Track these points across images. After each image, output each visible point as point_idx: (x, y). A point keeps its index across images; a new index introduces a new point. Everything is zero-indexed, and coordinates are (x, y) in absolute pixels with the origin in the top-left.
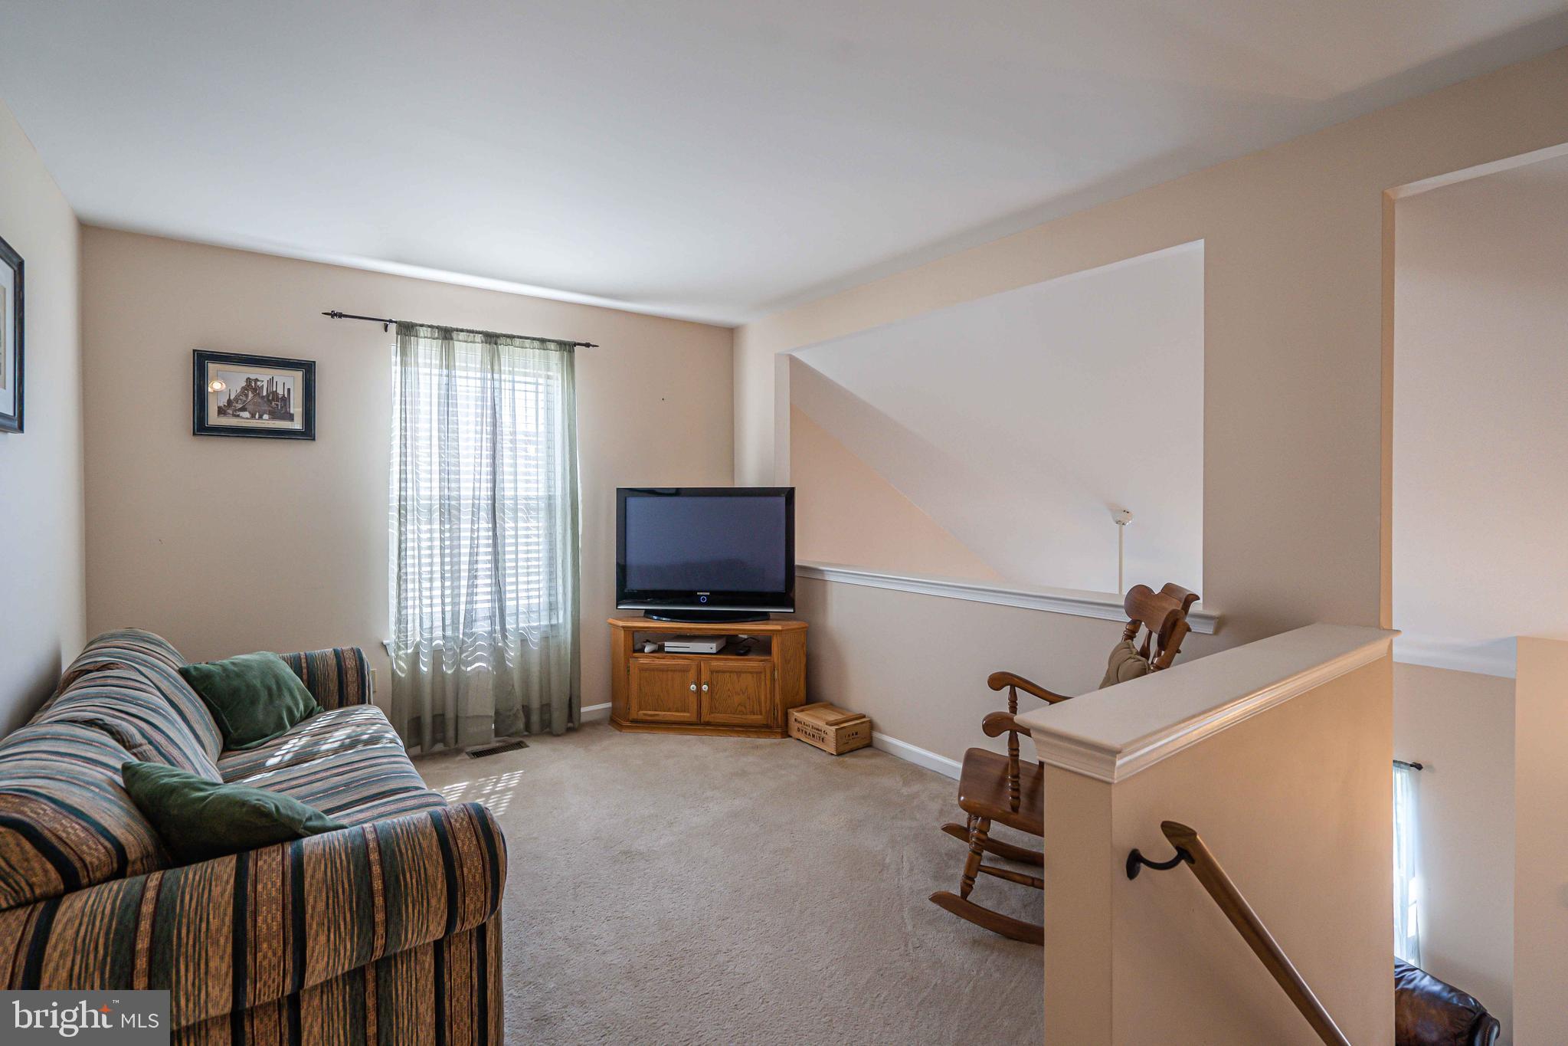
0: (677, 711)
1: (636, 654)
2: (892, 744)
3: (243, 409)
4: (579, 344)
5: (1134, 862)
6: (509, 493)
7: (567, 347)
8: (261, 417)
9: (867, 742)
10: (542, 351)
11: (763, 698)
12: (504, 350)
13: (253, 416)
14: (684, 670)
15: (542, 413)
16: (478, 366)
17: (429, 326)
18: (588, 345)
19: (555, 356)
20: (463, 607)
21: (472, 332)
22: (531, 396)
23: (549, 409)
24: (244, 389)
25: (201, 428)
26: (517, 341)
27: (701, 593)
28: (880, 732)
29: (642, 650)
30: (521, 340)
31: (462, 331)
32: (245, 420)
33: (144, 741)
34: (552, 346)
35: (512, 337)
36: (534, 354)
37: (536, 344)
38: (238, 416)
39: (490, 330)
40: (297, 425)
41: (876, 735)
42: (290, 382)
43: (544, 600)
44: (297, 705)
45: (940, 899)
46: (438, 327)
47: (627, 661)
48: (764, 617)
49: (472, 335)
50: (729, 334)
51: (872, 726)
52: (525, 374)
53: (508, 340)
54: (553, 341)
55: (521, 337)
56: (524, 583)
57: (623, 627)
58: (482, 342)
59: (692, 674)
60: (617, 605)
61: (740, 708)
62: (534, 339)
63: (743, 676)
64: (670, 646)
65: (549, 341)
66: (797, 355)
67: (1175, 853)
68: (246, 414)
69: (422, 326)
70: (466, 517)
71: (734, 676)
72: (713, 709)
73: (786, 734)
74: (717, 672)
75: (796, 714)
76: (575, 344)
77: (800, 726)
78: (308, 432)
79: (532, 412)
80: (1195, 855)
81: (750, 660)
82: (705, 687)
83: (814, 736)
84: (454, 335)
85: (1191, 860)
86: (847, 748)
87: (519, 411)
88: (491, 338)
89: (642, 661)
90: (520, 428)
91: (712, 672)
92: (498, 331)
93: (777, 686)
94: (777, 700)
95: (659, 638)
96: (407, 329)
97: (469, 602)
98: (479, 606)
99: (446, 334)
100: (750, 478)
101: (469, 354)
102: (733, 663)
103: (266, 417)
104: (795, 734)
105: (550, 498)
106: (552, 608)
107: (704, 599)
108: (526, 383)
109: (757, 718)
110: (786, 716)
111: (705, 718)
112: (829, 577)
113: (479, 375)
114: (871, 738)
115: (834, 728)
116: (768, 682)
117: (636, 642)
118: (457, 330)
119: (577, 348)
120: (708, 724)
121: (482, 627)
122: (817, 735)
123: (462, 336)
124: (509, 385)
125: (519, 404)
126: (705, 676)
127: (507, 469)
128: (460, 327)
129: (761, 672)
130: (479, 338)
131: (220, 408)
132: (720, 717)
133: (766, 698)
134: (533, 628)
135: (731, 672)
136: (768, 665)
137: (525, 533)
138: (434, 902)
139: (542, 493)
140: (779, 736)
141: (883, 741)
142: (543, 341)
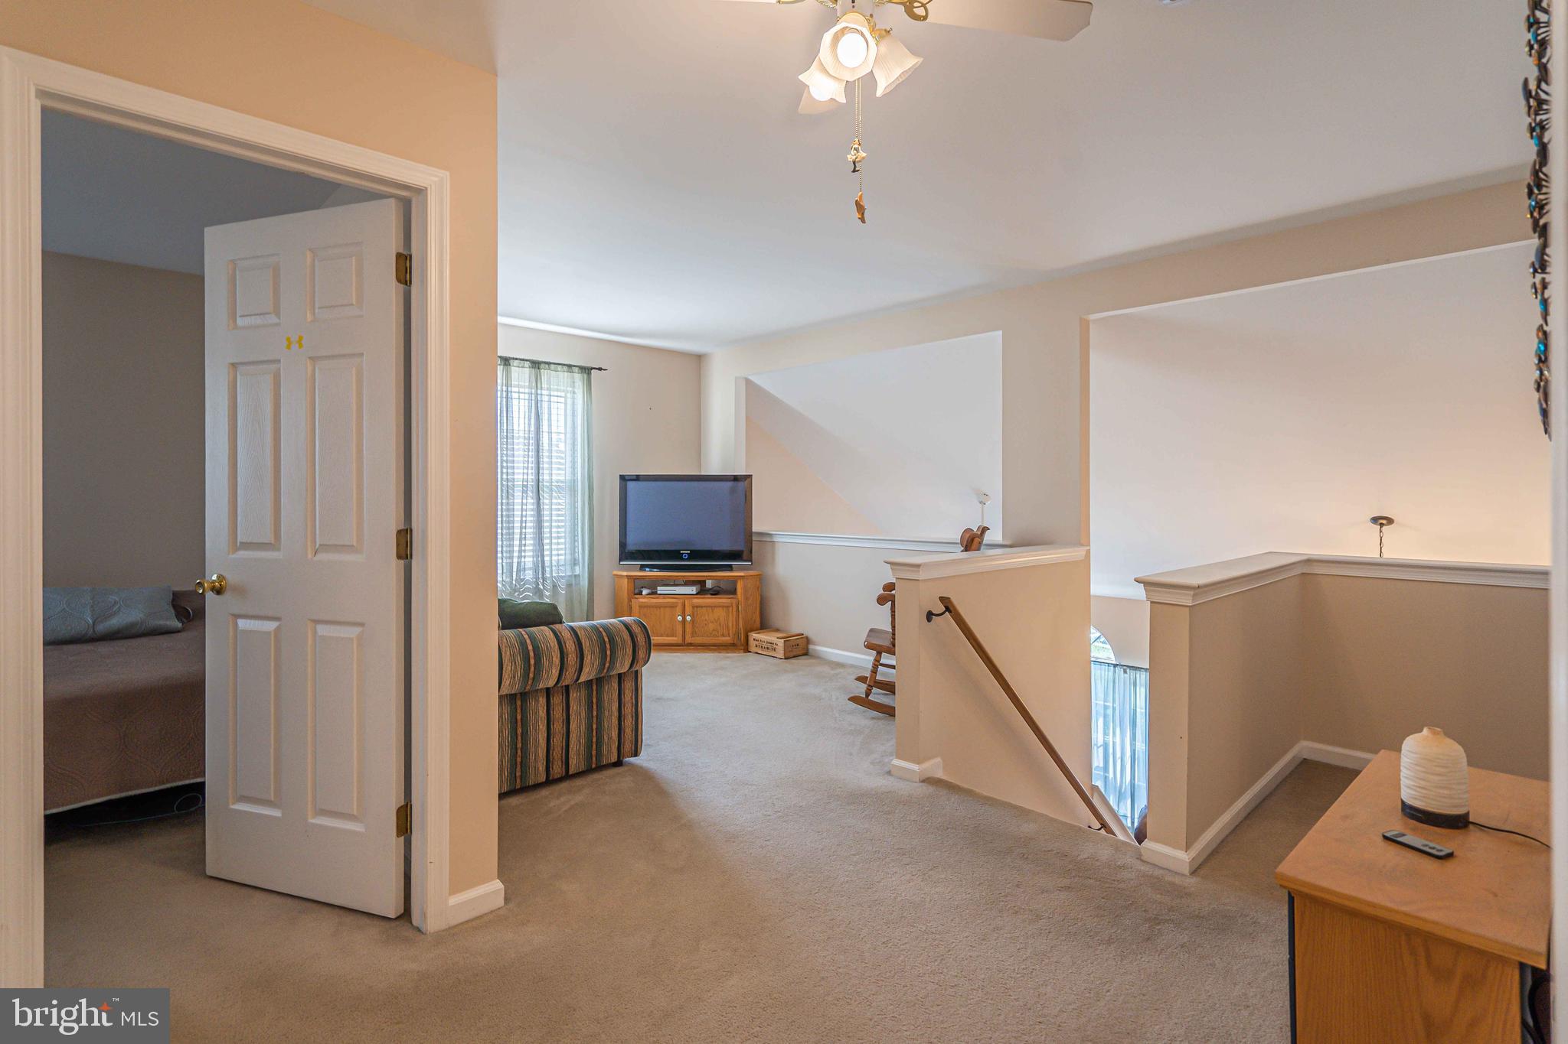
0: (668, 636)
1: (636, 596)
2: (822, 651)
4: (594, 368)
5: (930, 616)
6: (546, 477)
7: (586, 370)
9: (805, 652)
10: (569, 374)
11: (730, 625)
12: (544, 373)
14: (673, 606)
15: (569, 418)
16: (527, 384)
18: (600, 369)
19: (578, 377)
20: (515, 560)
21: (523, 360)
22: (562, 406)
23: (573, 415)
26: (552, 366)
27: (684, 552)
28: (814, 644)
29: (640, 593)
30: (555, 366)
31: (516, 359)
34: (576, 370)
35: (549, 364)
36: (563, 376)
37: (565, 368)
39: (535, 359)
41: (811, 647)
43: (569, 557)
45: (854, 699)
47: (630, 601)
48: (730, 568)
49: (523, 362)
50: (699, 359)
51: (808, 641)
52: (558, 390)
53: (547, 366)
54: (577, 366)
55: (556, 364)
56: (555, 544)
57: (627, 576)
58: (530, 367)
59: (679, 609)
60: (620, 560)
61: (714, 633)
62: (564, 365)
63: (716, 610)
64: (661, 590)
65: (574, 366)
66: (750, 377)
67: (944, 609)
70: (518, 494)
71: (710, 610)
72: (694, 634)
73: (747, 650)
74: (697, 607)
75: (754, 635)
76: (592, 369)
77: (757, 643)
79: (562, 418)
80: (951, 609)
81: (720, 598)
82: (688, 618)
83: (768, 648)
84: (511, 361)
85: (950, 612)
86: (792, 654)
87: (554, 417)
88: (536, 365)
89: (642, 600)
90: (554, 429)
91: (693, 607)
92: (540, 359)
93: (740, 616)
94: (741, 626)
95: (653, 585)
97: (520, 557)
98: (527, 559)
99: (508, 362)
100: (714, 468)
101: (521, 376)
102: (708, 600)
104: (753, 648)
105: (574, 481)
106: (575, 562)
107: (686, 556)
108: (558, 396)
109: (727, 639)
110: (747, 637)
111: (689, 639)
112: (776, 539)
113: (527, 390)
114: (808, 649)
115: (782, 640)
116: (735, 613)
117: (636, 587)
118: (513, 359)
119: (593, 371)
120: (690, 644)
121: (529, 575)
122: (771, 646)
123: (516, 363)
124: (546, 398)
125: (554, 412)
126: (688, 610)
127: (546, 460)
128: (515, 357)
129: (728, 607)
130: (527, 364)
132: (698, 640)
133: (733, 625)
134: (562, 577)
135: (707, 607)
136: (734, 601)
137: (557, 507)
138: (628, 650)
139: (569, 477)
140: (742, 651)
141: (815, 650)
142: (570, 366)
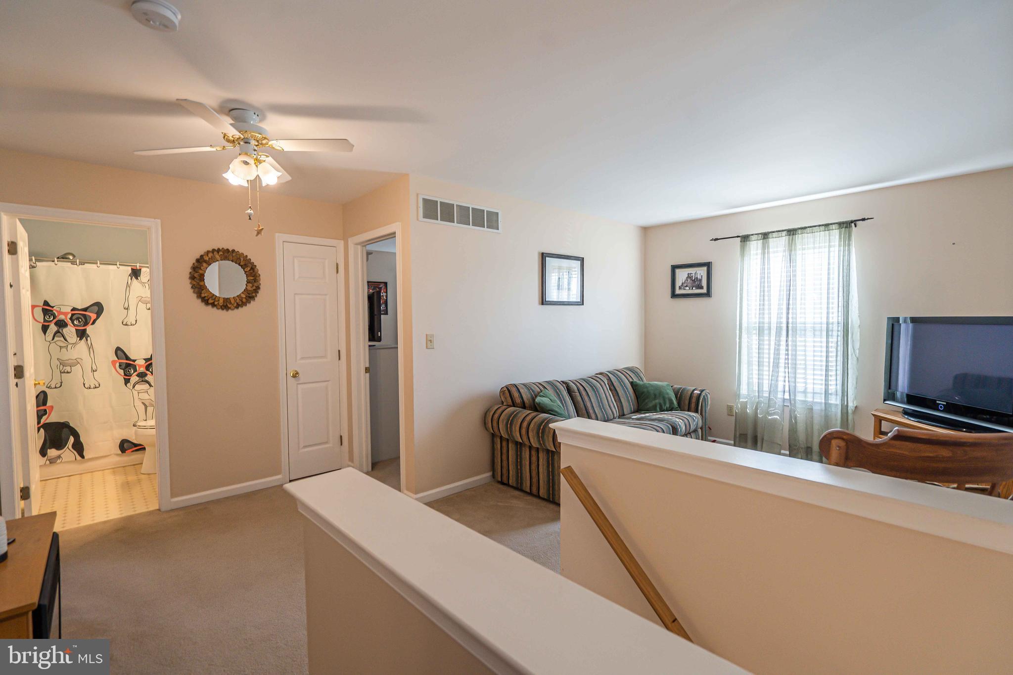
3: (687, 286)
4: (856, 221)
7: (846, 225)
8: (692, 289)
10: (827, 232)
12: (799, 238)
13: (690, 289)
17: (756, 234)
18: (863, 220)
19: (835, 233)
21: (780, 231)
24: (687, 278)
25: (674, 295)
26: (809, 230)
27: (940, 402)
30: (811, 228)
31: (773, 232)
32: (687, 291)
33: (577, 391)
34: (834, 227)
35: (805, 228)
36: (820, 235)
37: (822, 228)
38: (685, 289)
39: (791, 227)
40: (704, 291)
42: (702, 272)
44: (665, 404)
46: (760, 234)
49: (780, 233)
52: (813, 248)
53: (803, 230)
54: (834, 224)
55: (811, 227)
58: (786, 236)
60: (885, 400)
62: (821, 225)
65: (831, 224)
68: (687, 288)
69: (752, 235)
76: (853, 221)
78: (708, 294)
84: (770, 235)
88: (792, 232)
92: (796, 227)
96: (745, 239)
98: (780, 383)
99: (765, 236)
101: (778, 244)
103: (694, 288)
106: (828, 393)
107: (941, 407)
118: (771, 232)
119: (854, 224)
123: (775, 235)
128: (772, 230)
130: (784, 233)
131: (679, 286)
139: (822, 320)
142: (827, 225)
